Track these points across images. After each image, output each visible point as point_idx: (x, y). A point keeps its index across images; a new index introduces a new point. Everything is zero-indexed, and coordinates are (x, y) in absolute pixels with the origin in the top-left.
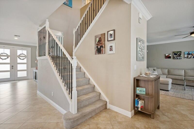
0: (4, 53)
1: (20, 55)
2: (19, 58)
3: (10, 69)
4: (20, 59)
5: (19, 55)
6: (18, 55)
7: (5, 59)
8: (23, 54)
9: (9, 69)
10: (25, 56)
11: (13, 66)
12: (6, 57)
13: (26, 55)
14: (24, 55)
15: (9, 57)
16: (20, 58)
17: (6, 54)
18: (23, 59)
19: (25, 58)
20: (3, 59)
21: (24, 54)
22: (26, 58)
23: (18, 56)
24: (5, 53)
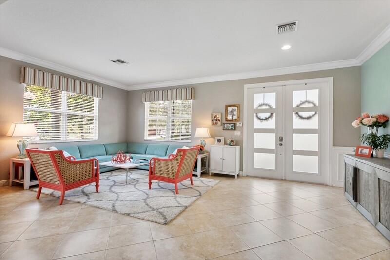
0: (264, 104)
1: (301, 104)
2: (297, 113)
3: (276, 144)
4: (301, 117)
5: (298, 106)
6: (295, 106)
7: (266, 119)
8: (309, 102)
9: (273, 147)
10: (315, 108)
11: (282, 138)
12: (268, 115)
13: (317, 105)
14: (312, 105)
15: (274, 115)
16: (300, 113)
17: (269, 106)
18: (309, 118)
19: (314, 113)
20: (262, 119)
21: (313, 103)
22: (316, 113)
23: (294, 110)
24: (266, 105)
